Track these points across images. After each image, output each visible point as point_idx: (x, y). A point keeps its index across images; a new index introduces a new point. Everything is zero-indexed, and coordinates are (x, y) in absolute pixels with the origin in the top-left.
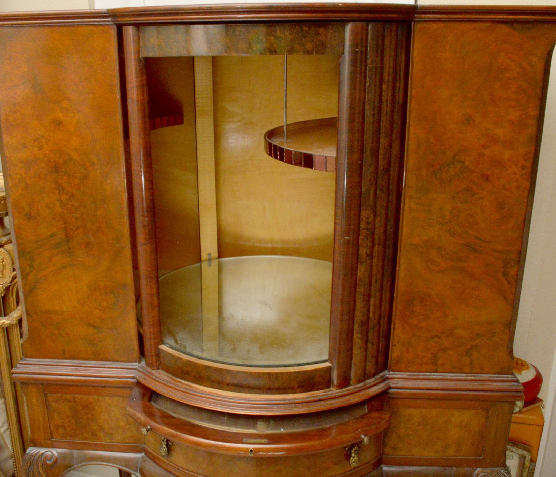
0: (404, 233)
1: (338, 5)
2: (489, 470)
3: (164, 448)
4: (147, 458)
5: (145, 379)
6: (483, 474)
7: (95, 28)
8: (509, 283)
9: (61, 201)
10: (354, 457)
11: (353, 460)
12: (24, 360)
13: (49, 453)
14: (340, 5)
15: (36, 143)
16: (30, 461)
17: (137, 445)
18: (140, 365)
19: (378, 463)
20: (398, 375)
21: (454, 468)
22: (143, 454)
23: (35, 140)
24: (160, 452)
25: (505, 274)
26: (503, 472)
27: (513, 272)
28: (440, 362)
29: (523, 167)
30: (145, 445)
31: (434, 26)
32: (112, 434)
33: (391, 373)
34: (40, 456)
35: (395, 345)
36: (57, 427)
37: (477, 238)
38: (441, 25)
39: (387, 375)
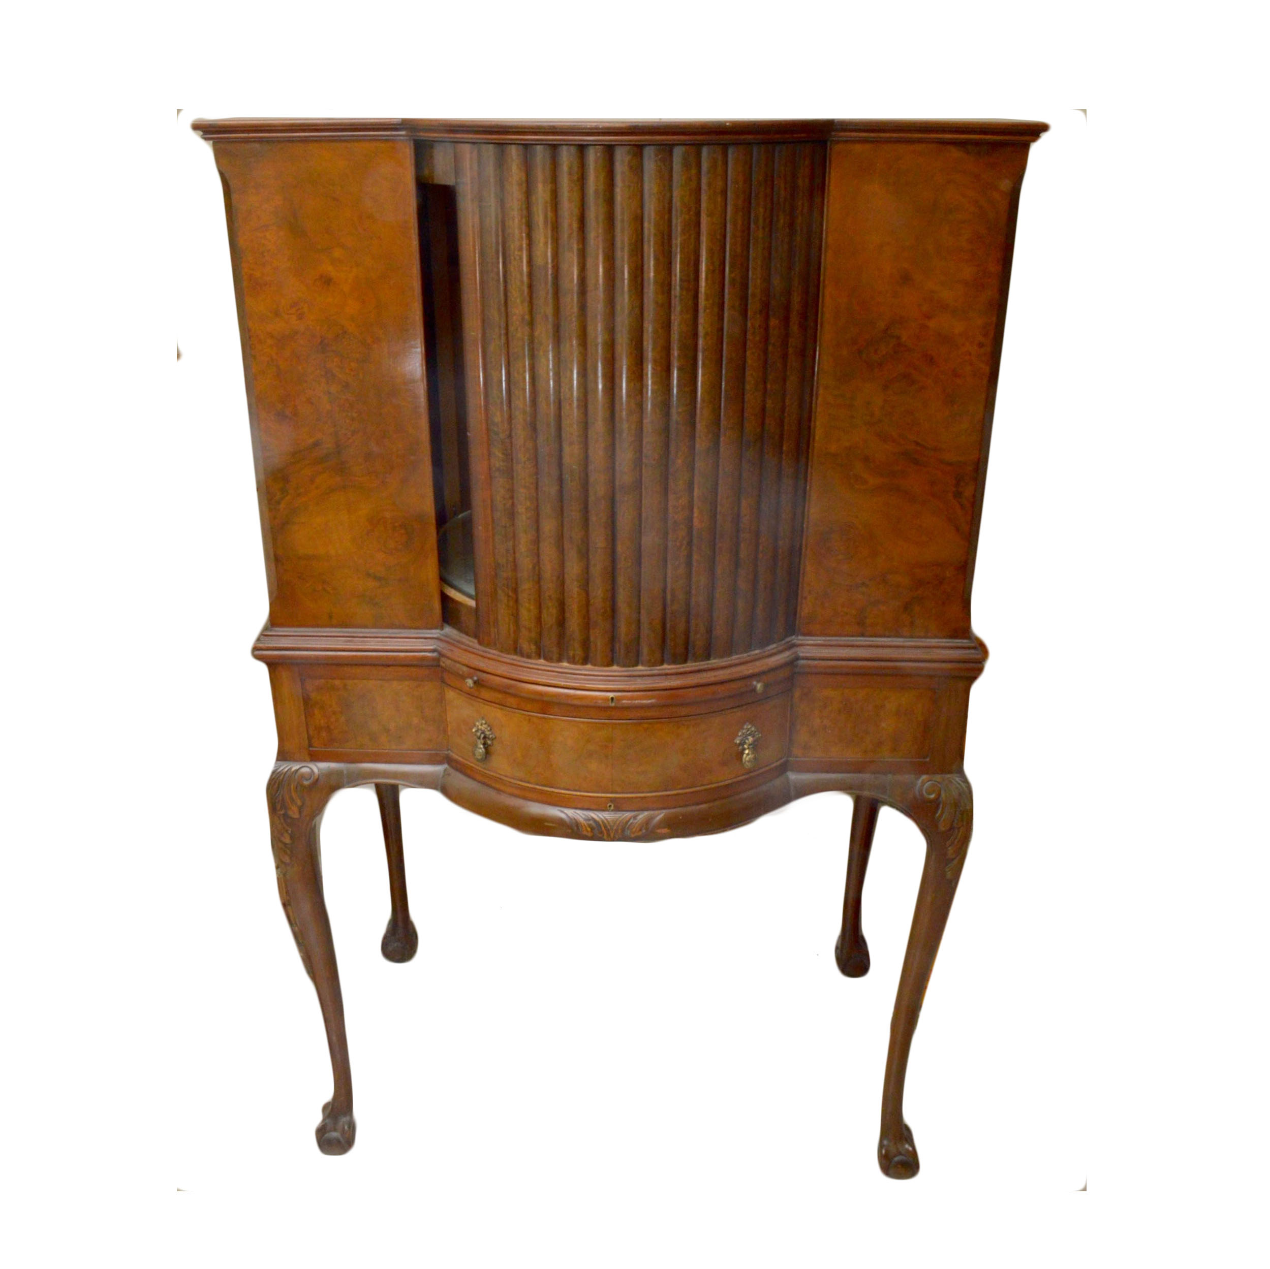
0: (817, 438)
1: (726, 126)
2: (938, 777)
3: (481, 748)
4: (452, 771)
5: (452, 651)
6: (930, 783)
7: (382, 145)
8: (962, 506)
9: (330, 393)
10: (748, 754)
11: (747, 759)
12: (271, 631)
13: (305, 770)
14: (728, 124)
15: (294, 310)
16: (278, 782)
17: (438, 752)
18: (442, 632)
19: (783, 768)
20: (810, 640)
21: (890, 776)
22: (446, 766)
23: (294, 305)
24: (474, 754)
25: (958, 495)
26: (957, 779)
27: (968, 491)
28: (868, 621)
29: (981, 345)
30: (449, 752)
31: (858, 148)
32: (400, 737)
33: (800, 637)
34: (294, 774)
35: (805, 598)
36: (319, 729)
37: (917, 443)
38: (868, 146)
39: (795, 641)
